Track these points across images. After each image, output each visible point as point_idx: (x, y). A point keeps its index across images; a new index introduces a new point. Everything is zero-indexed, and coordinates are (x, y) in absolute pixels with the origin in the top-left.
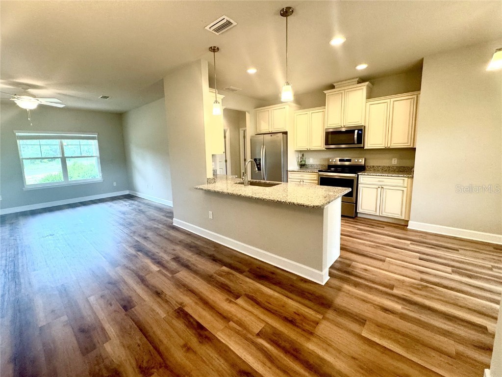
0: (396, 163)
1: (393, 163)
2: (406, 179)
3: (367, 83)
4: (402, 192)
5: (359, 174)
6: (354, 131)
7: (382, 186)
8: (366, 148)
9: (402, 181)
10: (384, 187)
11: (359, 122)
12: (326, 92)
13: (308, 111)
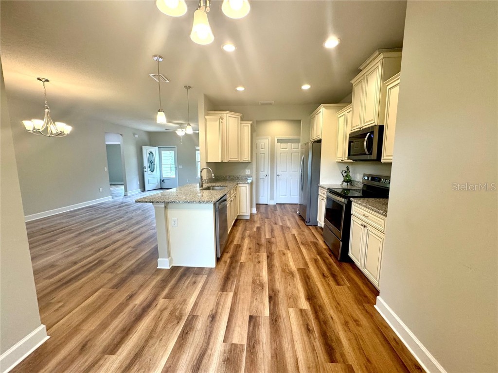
5: (351, 199)
6: (366, 134)
8: (383, 160)
12: (352, 82)
13: (345, 111)
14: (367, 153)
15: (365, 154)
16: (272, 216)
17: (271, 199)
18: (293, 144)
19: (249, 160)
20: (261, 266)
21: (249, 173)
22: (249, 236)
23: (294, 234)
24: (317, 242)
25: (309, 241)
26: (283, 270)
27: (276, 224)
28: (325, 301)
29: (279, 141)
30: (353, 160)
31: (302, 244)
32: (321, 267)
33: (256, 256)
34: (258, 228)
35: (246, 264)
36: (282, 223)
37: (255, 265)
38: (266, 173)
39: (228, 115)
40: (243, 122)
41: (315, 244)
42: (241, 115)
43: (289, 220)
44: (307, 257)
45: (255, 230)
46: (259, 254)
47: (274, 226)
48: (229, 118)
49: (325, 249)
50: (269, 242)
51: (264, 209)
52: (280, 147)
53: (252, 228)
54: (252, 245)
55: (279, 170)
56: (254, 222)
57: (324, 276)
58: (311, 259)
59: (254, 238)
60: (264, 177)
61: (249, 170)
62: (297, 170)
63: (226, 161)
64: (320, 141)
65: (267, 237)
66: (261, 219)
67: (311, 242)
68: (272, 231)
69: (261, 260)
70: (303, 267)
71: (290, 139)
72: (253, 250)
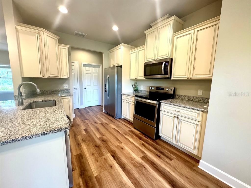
0: (201, 94)
1: (199, 94)
2: (201, 113)
3: (173, 17)
4: (195, 125)
5: (161, 101)
6: (162, 63)
7: (178, 116)
8: (172, 78)
9: (197, 114)
10: (180, 117)
11: (166, 55)
12: (145, 32)
13: (137, 50)
14: (163, 74)
15: (162, 74)
16: (88, 117)
17: (81, 105)
18: (93, 68)
19: (68, 76)
20: (116, 170)
21: (67, 87)
22: (83, 141)
23: (114, 128)
24: (131, 130)
25: (127, 131)
26: (135, 166)
27: (96, 123)
28: (181, 181)
29: (85, 65)
30: (146, 78)
31: (126, 134)
32: (151, 150)
33: (104, 160)
34: (85, 130)
35: (101, 175)
36: (100, 121)
37: (110, 173)
38: (76, 87)
39: (45, 34)
40: (60, 44)
41: (132, 132)
42: (58, 38)
43: (102, 118)
44: (137, 145)
45: (84, 133)
46: (104, 156)
47: (96, 125)
48: (47, 37)
49: (139, 133)
50: (104, 141)
51: (79, 113)
52: (85, 69)
53: (80, 132)
54: (92, 150)
55: (85, 85)
56: (78, 125)
57: (159, 156)
58: (140, 145)
59: (89, 141)
60: (75, 90)
61: (67, 85)
62: (97, 85)
63: (46, 77)
64: (121, 66)
65: (99, 136)
66: (82, 122)
67: (128, 131)
68: (98, 130)
69: (110, 163)
70: (143, 156)
71: (92, 65)
72: (96, 154)
